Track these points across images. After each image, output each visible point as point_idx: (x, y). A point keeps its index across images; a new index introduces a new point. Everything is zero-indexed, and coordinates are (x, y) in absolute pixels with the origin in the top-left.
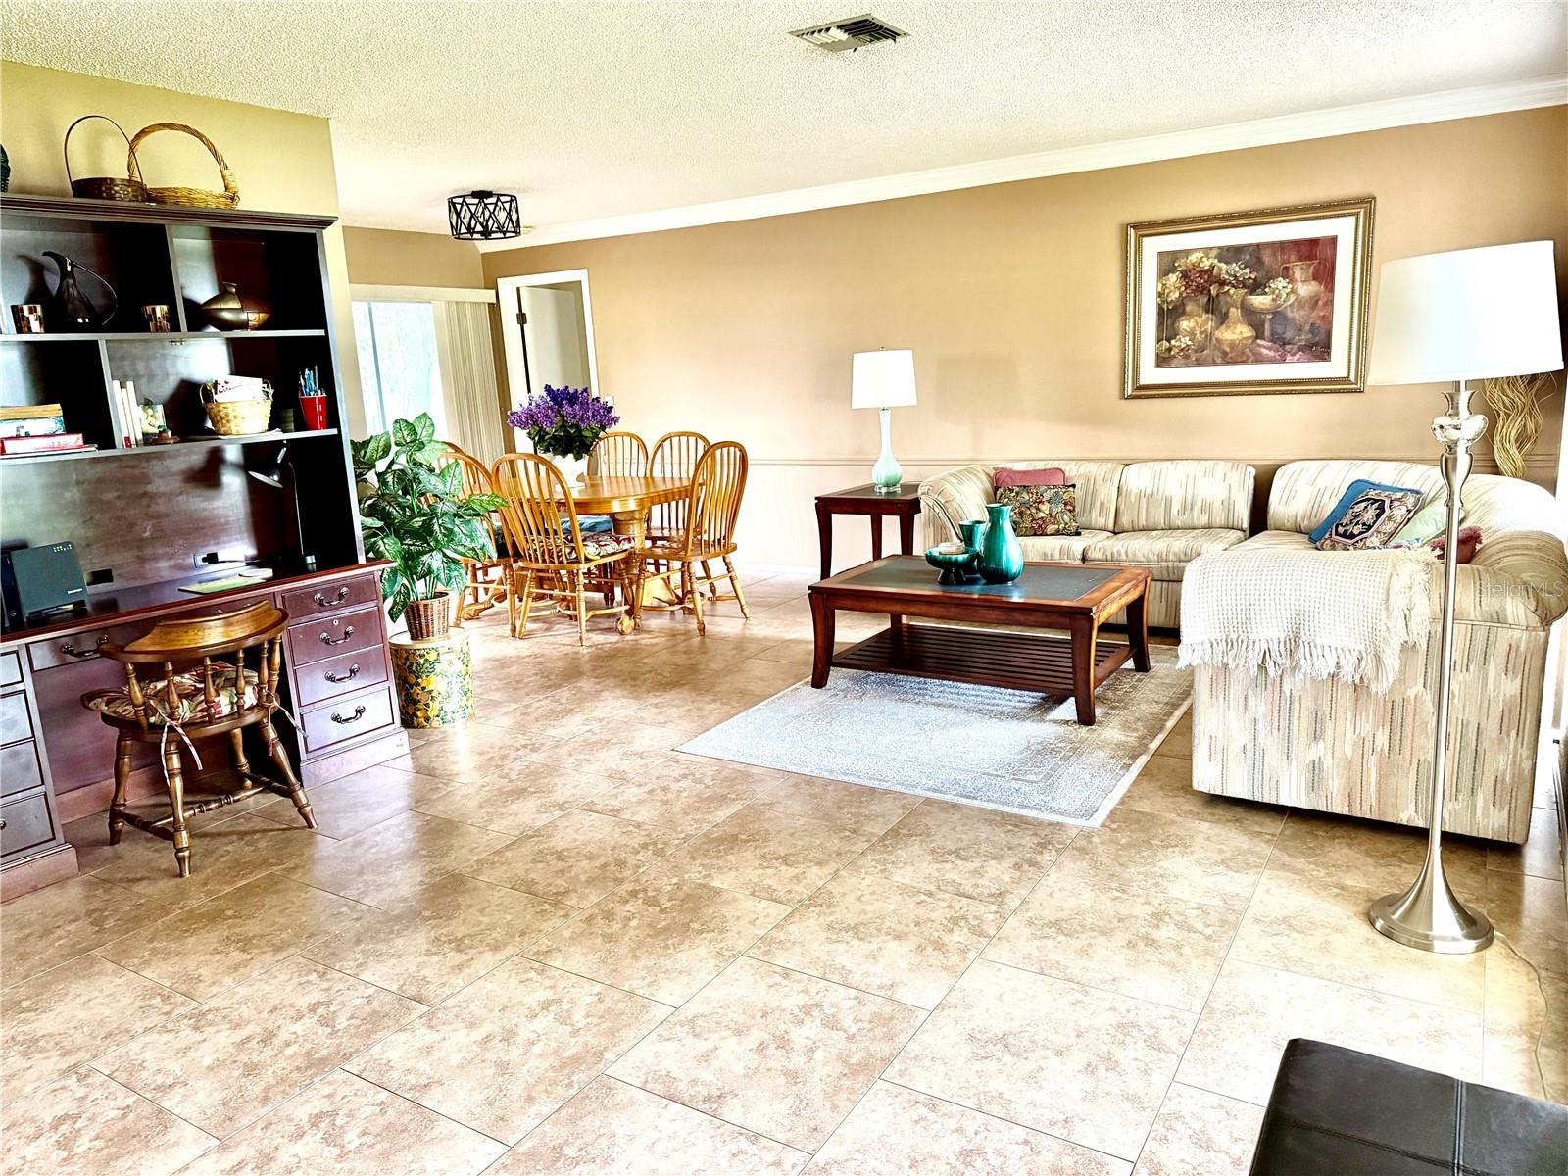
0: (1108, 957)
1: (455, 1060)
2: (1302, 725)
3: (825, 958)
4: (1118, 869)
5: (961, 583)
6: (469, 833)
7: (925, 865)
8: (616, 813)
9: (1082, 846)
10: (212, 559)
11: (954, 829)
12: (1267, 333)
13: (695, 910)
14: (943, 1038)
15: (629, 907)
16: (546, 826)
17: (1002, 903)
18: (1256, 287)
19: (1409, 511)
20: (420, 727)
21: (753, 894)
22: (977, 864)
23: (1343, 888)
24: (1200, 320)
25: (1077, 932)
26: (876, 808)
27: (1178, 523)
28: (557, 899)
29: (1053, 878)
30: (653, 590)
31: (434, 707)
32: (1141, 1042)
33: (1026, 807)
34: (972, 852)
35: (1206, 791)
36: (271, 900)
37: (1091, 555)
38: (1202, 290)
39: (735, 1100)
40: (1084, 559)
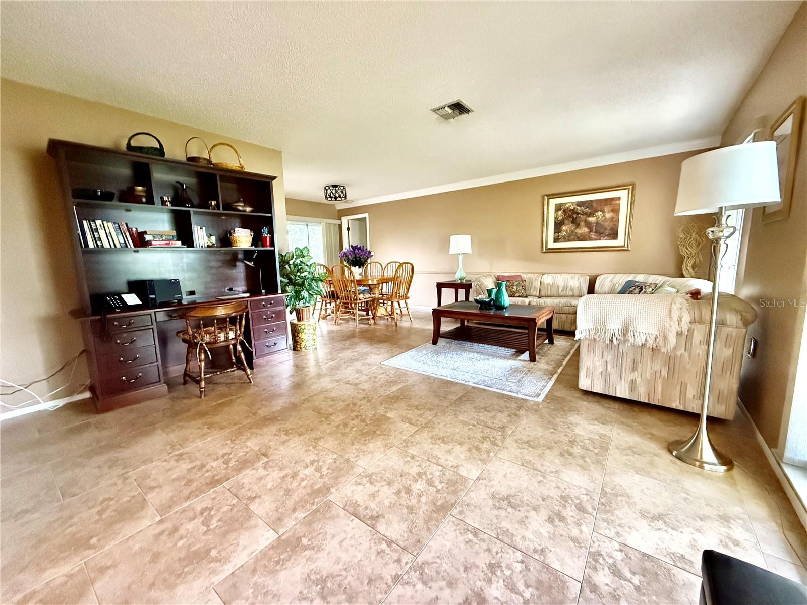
0: (552, 460)
1: (269, 486)
2: (627, 363)
3: (429, 451)
4: (551, 419)
5: (487, 309)
6: (303, 388)
7: (472, 413)
8: (356, 385)
9: (535, 409)
10: (231, 290)
11: (483, 399)
12: (594, 230)
13: (378, 425)
14: (480, 495)
15: (354, 422)
16: (330, 389)
17: (503, 431)
18: (591, 215)
19: (653, 290)
20: (298, 351)
21: (402, 420)
22: (493, 414)
23: (653, 435)
24: (570, 226)
25: (537, 446)
26: (453, 389)
27: (562, 294)
28: (327, 417)
29: (524, 422)
30: (381, 311)
31: (303, 344)
32: (574, 507)
33: (512, 392)
34: (491, 409)
35: (585, 389)
36: (227, 409)
37: (531, 303)
38: (570, 216)
39: (383, 520)
40: (529, 304)
